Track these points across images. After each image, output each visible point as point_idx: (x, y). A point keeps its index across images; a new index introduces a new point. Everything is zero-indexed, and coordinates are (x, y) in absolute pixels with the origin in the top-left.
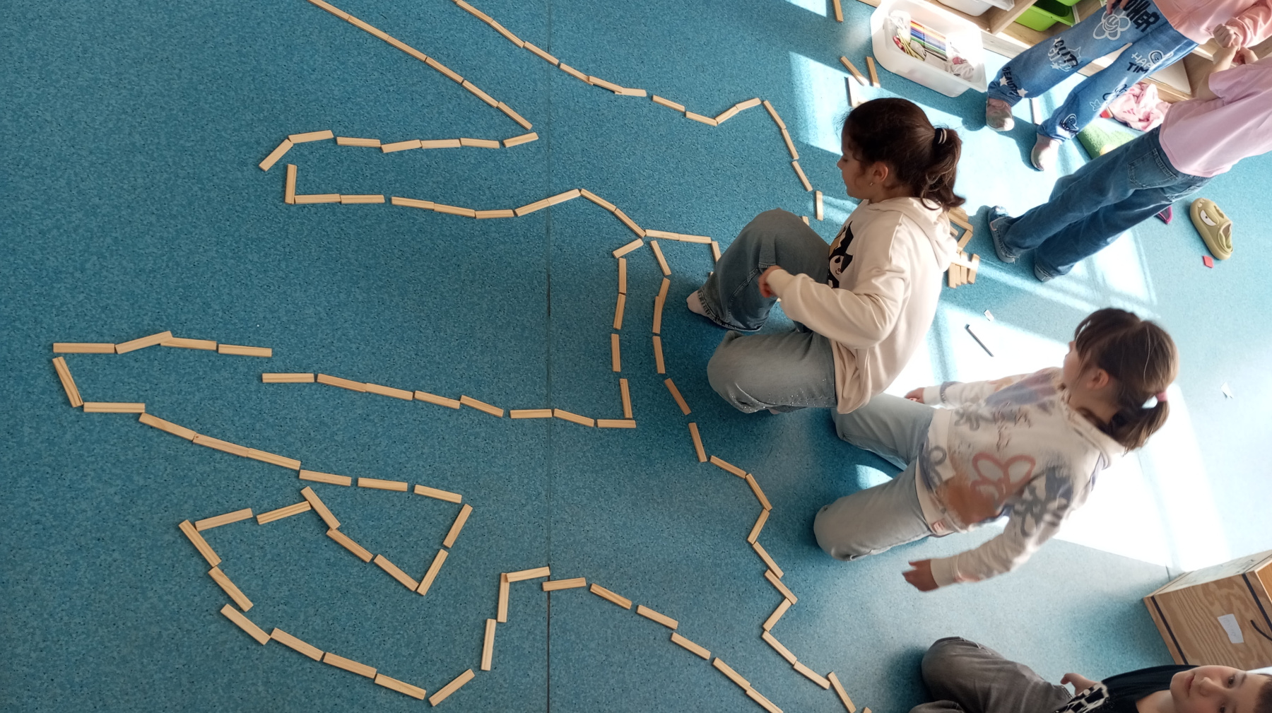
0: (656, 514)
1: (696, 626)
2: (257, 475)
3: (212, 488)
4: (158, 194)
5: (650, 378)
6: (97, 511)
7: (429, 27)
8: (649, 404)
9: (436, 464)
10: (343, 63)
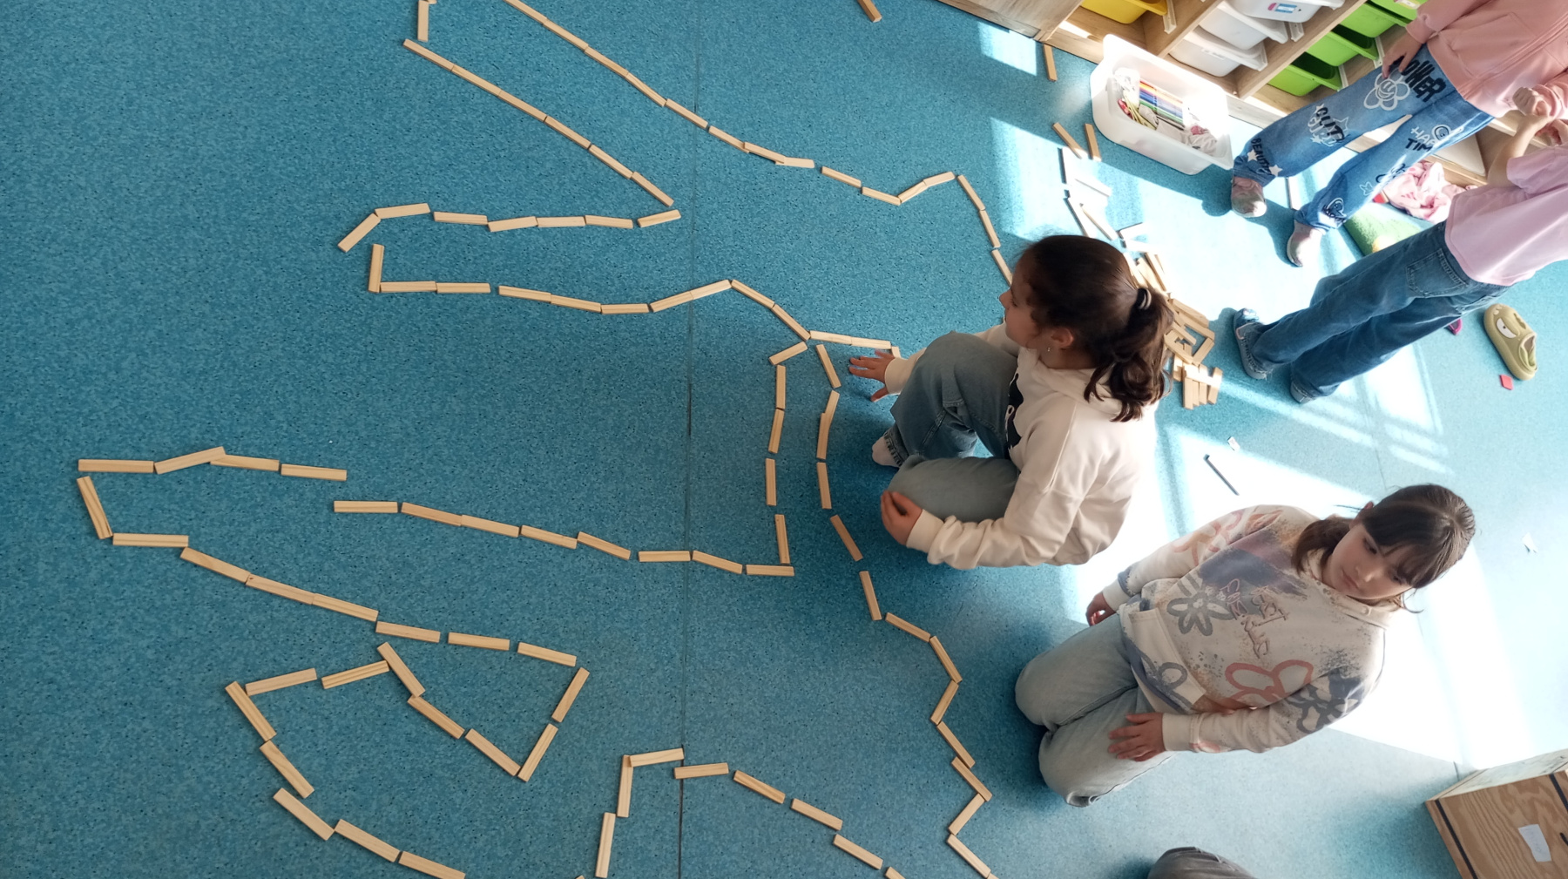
0: (817, 684)
1: (864, 826)
2: (323, 627)
3: (267, 643)
4: (213, 278)
5: (813, 514)
6: (125, 669)
7: (550, 80)
8: (811, 547)
9: (546, 618)
10: (444, 123)
